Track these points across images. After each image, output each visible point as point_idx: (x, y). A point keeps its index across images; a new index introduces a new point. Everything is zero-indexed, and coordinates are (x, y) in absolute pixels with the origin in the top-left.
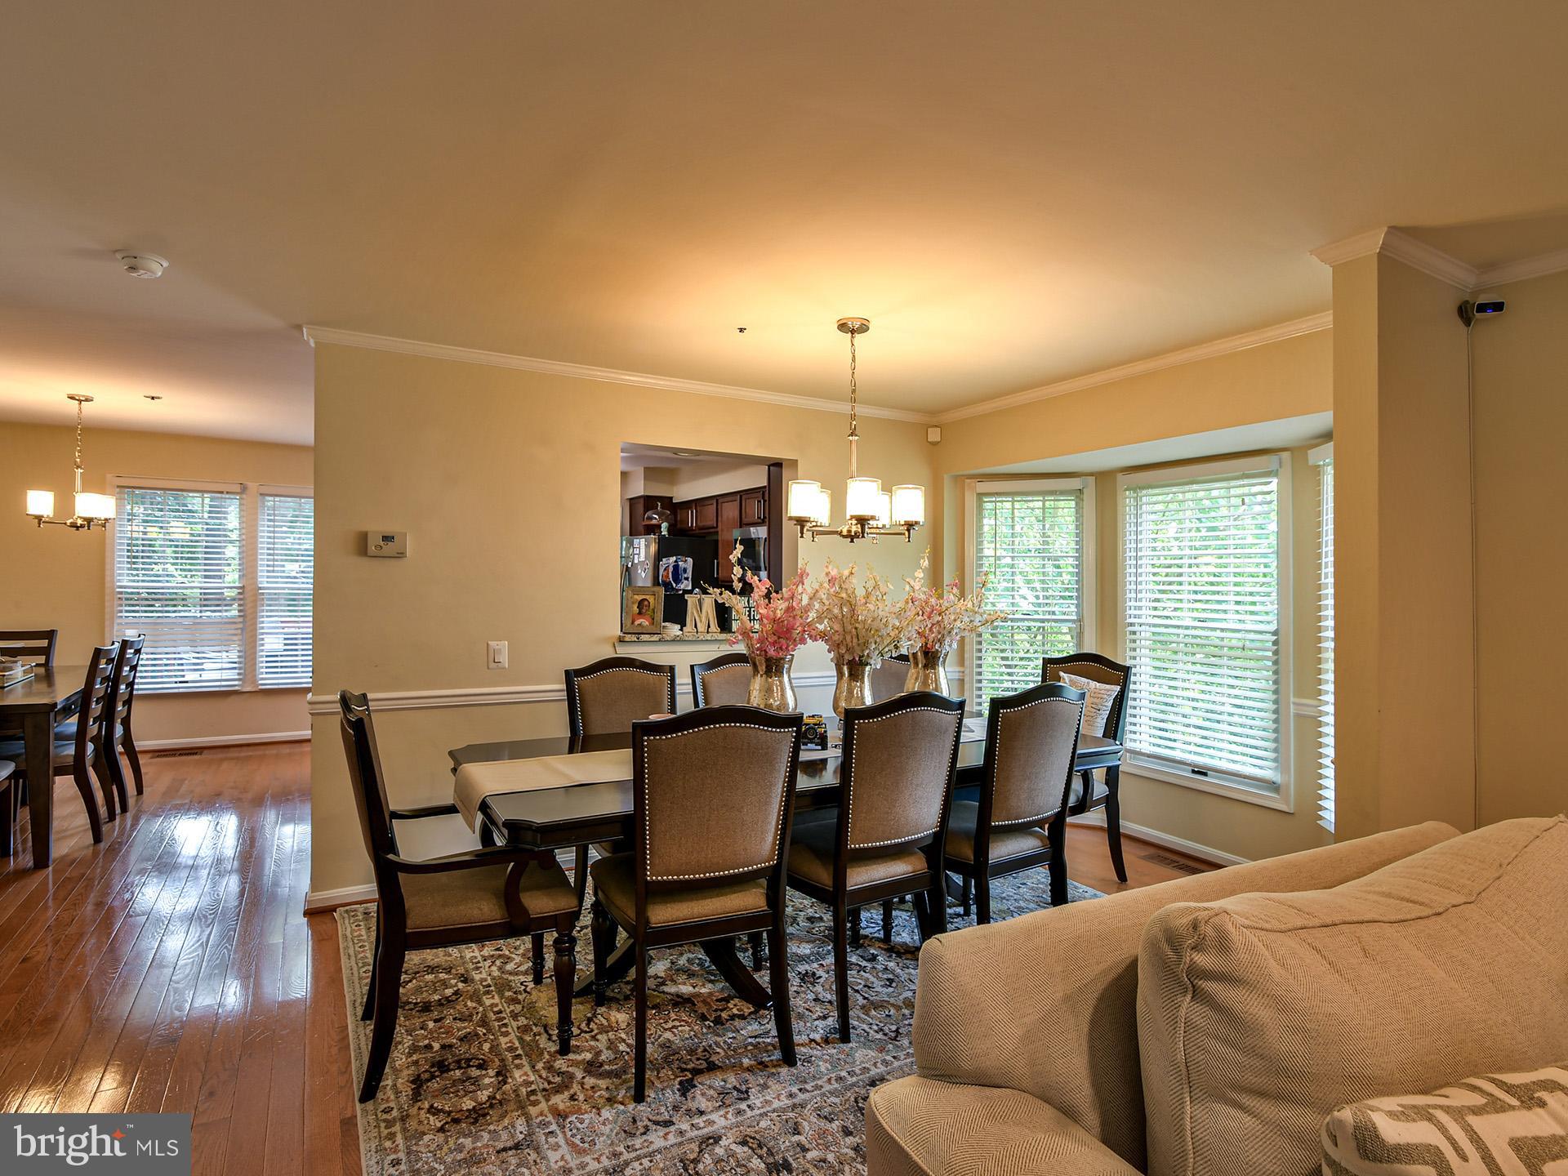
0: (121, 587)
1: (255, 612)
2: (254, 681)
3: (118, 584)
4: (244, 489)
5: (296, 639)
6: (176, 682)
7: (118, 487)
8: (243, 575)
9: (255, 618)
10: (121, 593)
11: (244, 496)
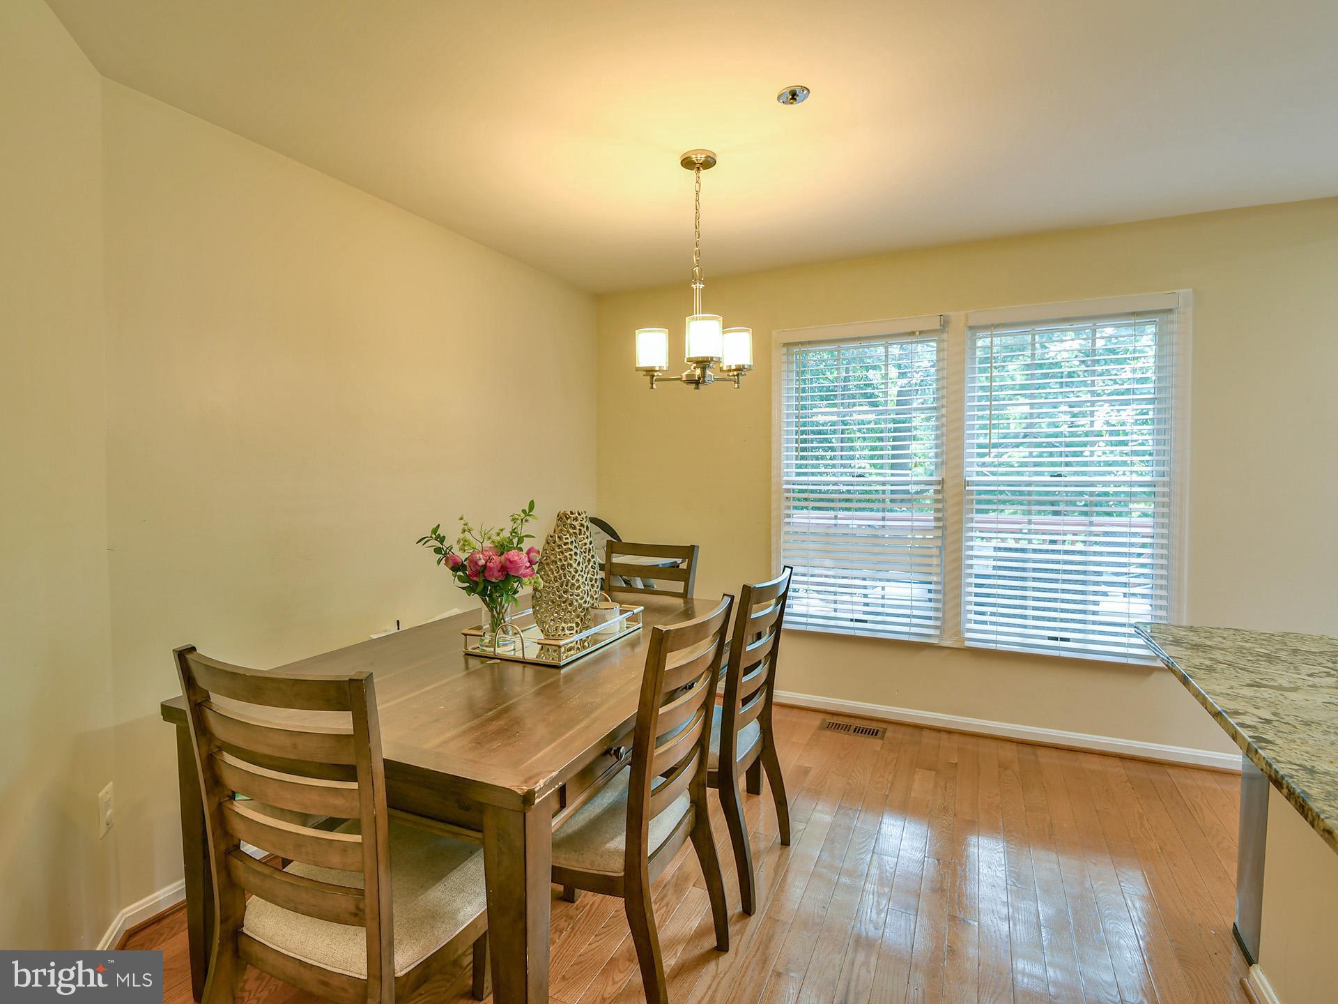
0: (788, 483)
1: (960, 522)
2: (958, 633)
3: (786, 478)
4: (945, 324)
5: (1024, 569)
6: (852, 620)
7: (785, 345)
8: (942, 463)
9: (960, 531)
10: (788, 491)
11: (945, 336)
